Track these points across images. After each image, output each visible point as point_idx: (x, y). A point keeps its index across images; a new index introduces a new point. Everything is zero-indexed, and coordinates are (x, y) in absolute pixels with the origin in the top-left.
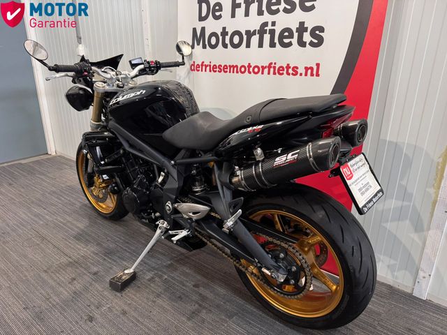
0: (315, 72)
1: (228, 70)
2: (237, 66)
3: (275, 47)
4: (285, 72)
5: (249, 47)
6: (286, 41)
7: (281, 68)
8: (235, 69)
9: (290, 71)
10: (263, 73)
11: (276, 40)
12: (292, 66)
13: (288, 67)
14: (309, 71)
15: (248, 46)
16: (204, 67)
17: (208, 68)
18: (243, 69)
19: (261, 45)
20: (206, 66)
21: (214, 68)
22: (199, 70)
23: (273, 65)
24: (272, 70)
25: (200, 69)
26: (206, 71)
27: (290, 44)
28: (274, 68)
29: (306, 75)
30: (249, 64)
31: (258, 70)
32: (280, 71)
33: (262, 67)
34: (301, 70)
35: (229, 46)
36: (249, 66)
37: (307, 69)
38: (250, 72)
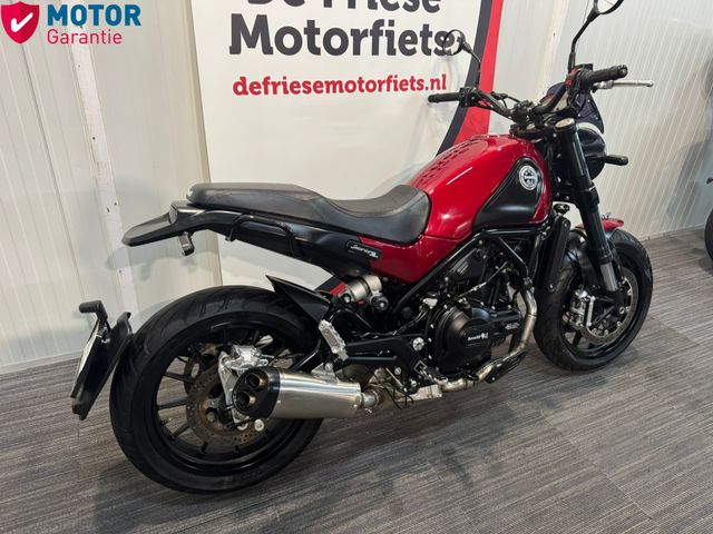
0: (441, 85)
1: (324, 89)
2: (340, 83)
3: (395, 54)
4: (409, 87)
5: (359, 54)
6: (409, 47)
7: (404, 82)
8: (338, 86)
9: (416, 85)
10: (380, 90)
11: (396, 46)
12: (417, 79)
13: (413, 80)
14: (436, 84)
15: (357, 51)
16: (270, 87)
17: (280, 88)
18: (351, 87)
19: (375, 51)
20: (275, 85)
21: (294, 88)
22: (259, 93)
23: (393, 78)
24: (392, 85)
25: (262, 90)
26: (275, 92)
27: (413, 52)
28: (395, 82)
29: (432, 88)
30: (360, 78)
31: (374, 86)
32: (402, 86)
33: (379, 81)
34: (427, 83)
35: (323, 50)
36: (361, 81)
37: (432, 81)
38: (362, 90)
